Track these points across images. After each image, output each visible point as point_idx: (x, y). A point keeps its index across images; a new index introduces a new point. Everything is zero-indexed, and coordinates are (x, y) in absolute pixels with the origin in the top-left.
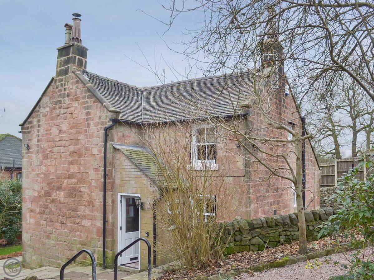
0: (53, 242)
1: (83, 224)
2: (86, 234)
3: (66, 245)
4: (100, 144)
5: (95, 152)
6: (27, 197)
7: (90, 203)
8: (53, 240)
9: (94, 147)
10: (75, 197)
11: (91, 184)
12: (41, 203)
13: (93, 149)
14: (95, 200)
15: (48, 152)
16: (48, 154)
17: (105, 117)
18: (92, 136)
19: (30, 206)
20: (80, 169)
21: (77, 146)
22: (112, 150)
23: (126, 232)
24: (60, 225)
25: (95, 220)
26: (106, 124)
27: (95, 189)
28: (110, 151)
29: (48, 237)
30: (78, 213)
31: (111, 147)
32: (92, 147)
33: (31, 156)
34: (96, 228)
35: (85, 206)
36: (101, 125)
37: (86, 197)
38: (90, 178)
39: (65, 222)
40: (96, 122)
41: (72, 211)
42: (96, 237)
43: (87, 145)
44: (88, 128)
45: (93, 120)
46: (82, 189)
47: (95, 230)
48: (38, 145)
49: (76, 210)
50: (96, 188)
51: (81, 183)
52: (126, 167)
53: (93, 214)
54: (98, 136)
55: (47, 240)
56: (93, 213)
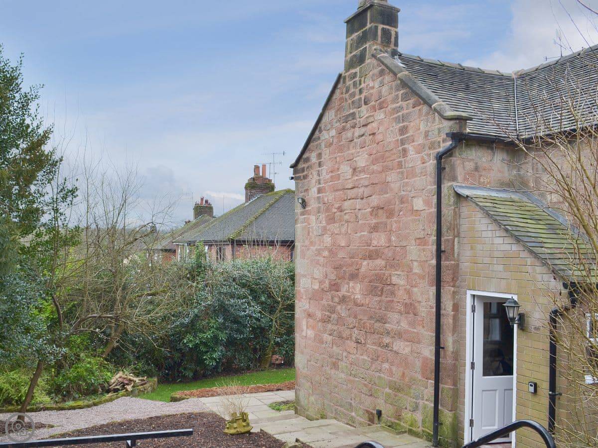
0: (343, 375)
1: (395, 349)
2: (402, 369)
3: (365, 385)
4: (429, 187)
5: (418, 204)
6: (302, 290)
7: (410, 308)
8: (343, 372)
9: (416, 195)
10: (382, 293)
11: (411, 269)
12: (324, 302)
13: (415, 200)
14: (419, 302)
15: (336, 210)
16: (335, 213)
17: (436, 132)
18: (412, 173)
19: (307, 306)
20: (390, 240)
21: (385, 196)
22: (452, 200)
23: (485, 374)
24: (355, 345)
25: (419, 342)
26: (439, 146)
27: (418, 280)
28: (448, 200)
29: (335, 366)
30: (387, 325)
31: (452, 192)
32: (412, 195)
33: (309, 219)
34: (421, 359)
35: (400, 312)
36: (430, 148)
37: (401, 294)
38: (409, 257)
39: (363, 342)
40: (419, 145)
41: (376, 322)
42: (420, 377)
43: (403, 193)
44: (403, 159)
45: (413, 141)
46: (395, 280)
47: (418, 364)
48: (319, 198)
49: (382, 320)
50: (422, 277)
51: (392, 266)
52: (484, 234)
53: (415, 330)
54: (424, 173)
55: (333, 371)
56: (415, 328)
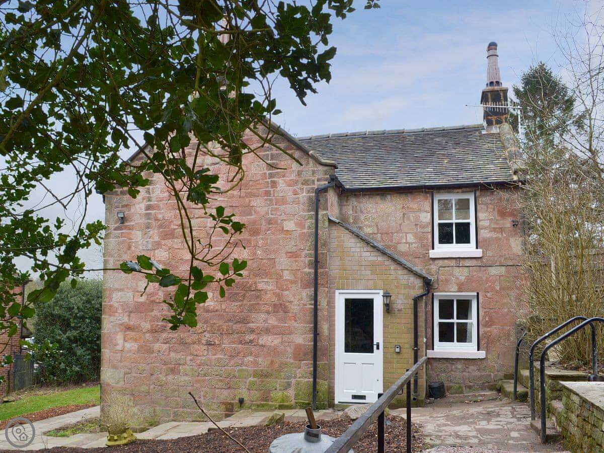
1: (261, 342)
2: (270, 359)
4: (301, 213)
5: (290, 225)
6: (116, 305)
7: (280, 308)
9: (285, 218)
10: (244, 299)
11: (281, 276)
12: (156, 313)
13: (285, 223)
14: (291, 302)
16: (175, 229)
17: (311, 173)
18: (283, 201)
19: (126, 319)
20: (255, 254)
21: (249, 217)
22: (327, 224)
24: (205, 347)
25: (290, 334)
26: (314, 184)
27: (290, 285)
28: (322, 224)
30: (251, 325)
31: (326, 218)
32: (282, 219)
33: (130, 233)
34: (293, 347)
35: (268, 313)
36: (303, 184)
37: (269, 298)
38: (279, 267)
39: (217, 342)
40: (291, 180)
41: (235, 324)
42: (292, 361)
43: (270, 216)
44: (272, 189)
45: (284, 176)
46: (261, 286)
47: (290, 351)
48: (146, 214)
49: (245, 321)
50: (293, 282)
51: (256, 275)
52: (353, 250)
53: (286, 325)
54: (296, 202)
55: (170, 377)
56: (286, 323)
